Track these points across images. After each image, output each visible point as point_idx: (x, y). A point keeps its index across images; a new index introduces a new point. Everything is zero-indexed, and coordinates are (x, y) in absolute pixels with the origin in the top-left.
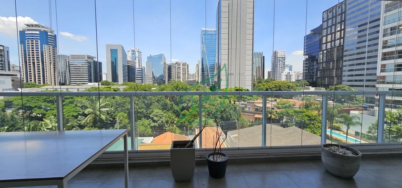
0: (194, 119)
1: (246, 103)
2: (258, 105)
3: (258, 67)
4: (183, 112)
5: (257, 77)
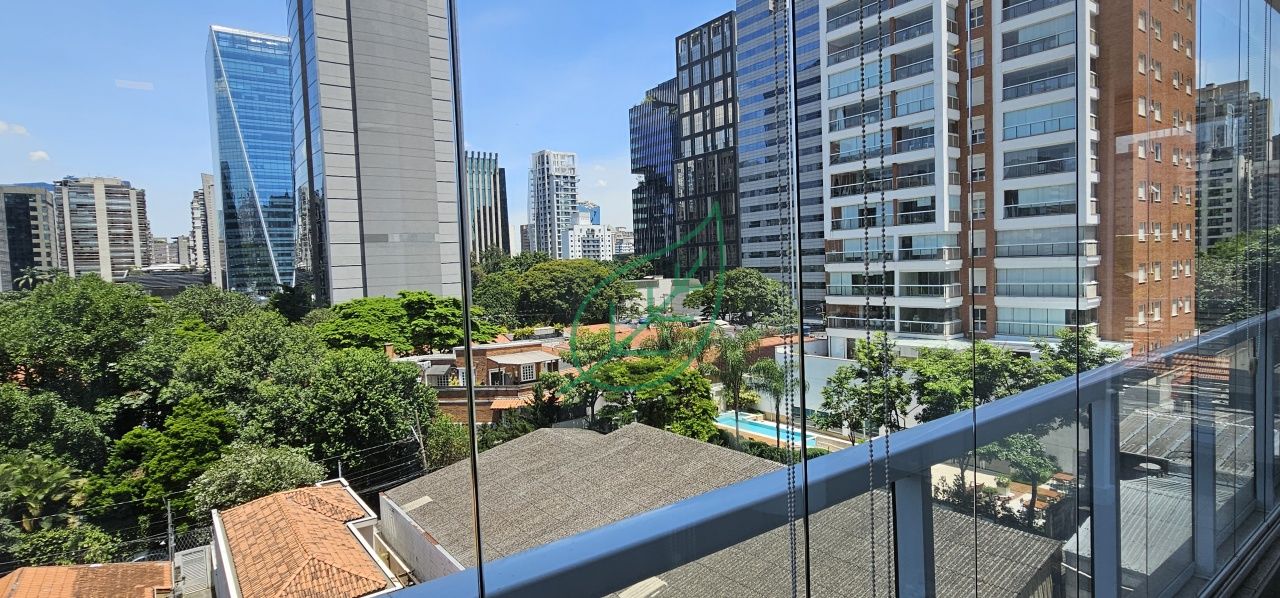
0: (201, 463)
1: (453, 356)
2: (500, 359)
3: (484, 208)
4: (127, 438)
5: (484, 249)
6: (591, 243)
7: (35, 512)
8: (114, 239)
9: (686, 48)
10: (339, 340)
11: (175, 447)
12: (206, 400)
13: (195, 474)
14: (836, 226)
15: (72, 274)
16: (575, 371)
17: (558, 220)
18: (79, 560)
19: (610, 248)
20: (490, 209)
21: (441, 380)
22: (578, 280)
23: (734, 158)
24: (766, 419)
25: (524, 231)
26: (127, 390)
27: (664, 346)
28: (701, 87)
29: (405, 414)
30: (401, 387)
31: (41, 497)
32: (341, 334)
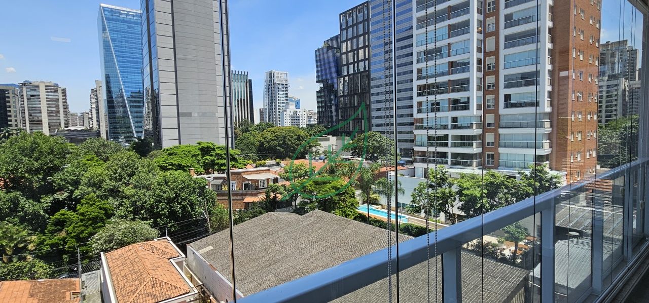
0: (95, 229)
1: (225, 175)
2: (248, 177)
3: (241, 100)
4: (57, 215)
5: (240, 121)
6: (295, 118)
7: (9, 253)
8: (50, 113)
9: (345, 19)
10: (166, 167)
11: (82, 220)
12: (98, 196)
13: (92, 234)
14: (420, 111)
15: (28, 131)
16: (287, 183)
17: (279, 105)
18: (32, 277)
19: (305, 121)
20: (244, 100)
21: (218, 187)
22: (289, 137)
23: (369, 76)
24: (383, 208)
25: (261, 112)
26: (57, 191)
27: (332, 172)
28: (352, 39)
29: (200, 204)
30: (198, 190)
31: (12, 245)
32: (167, 163)
